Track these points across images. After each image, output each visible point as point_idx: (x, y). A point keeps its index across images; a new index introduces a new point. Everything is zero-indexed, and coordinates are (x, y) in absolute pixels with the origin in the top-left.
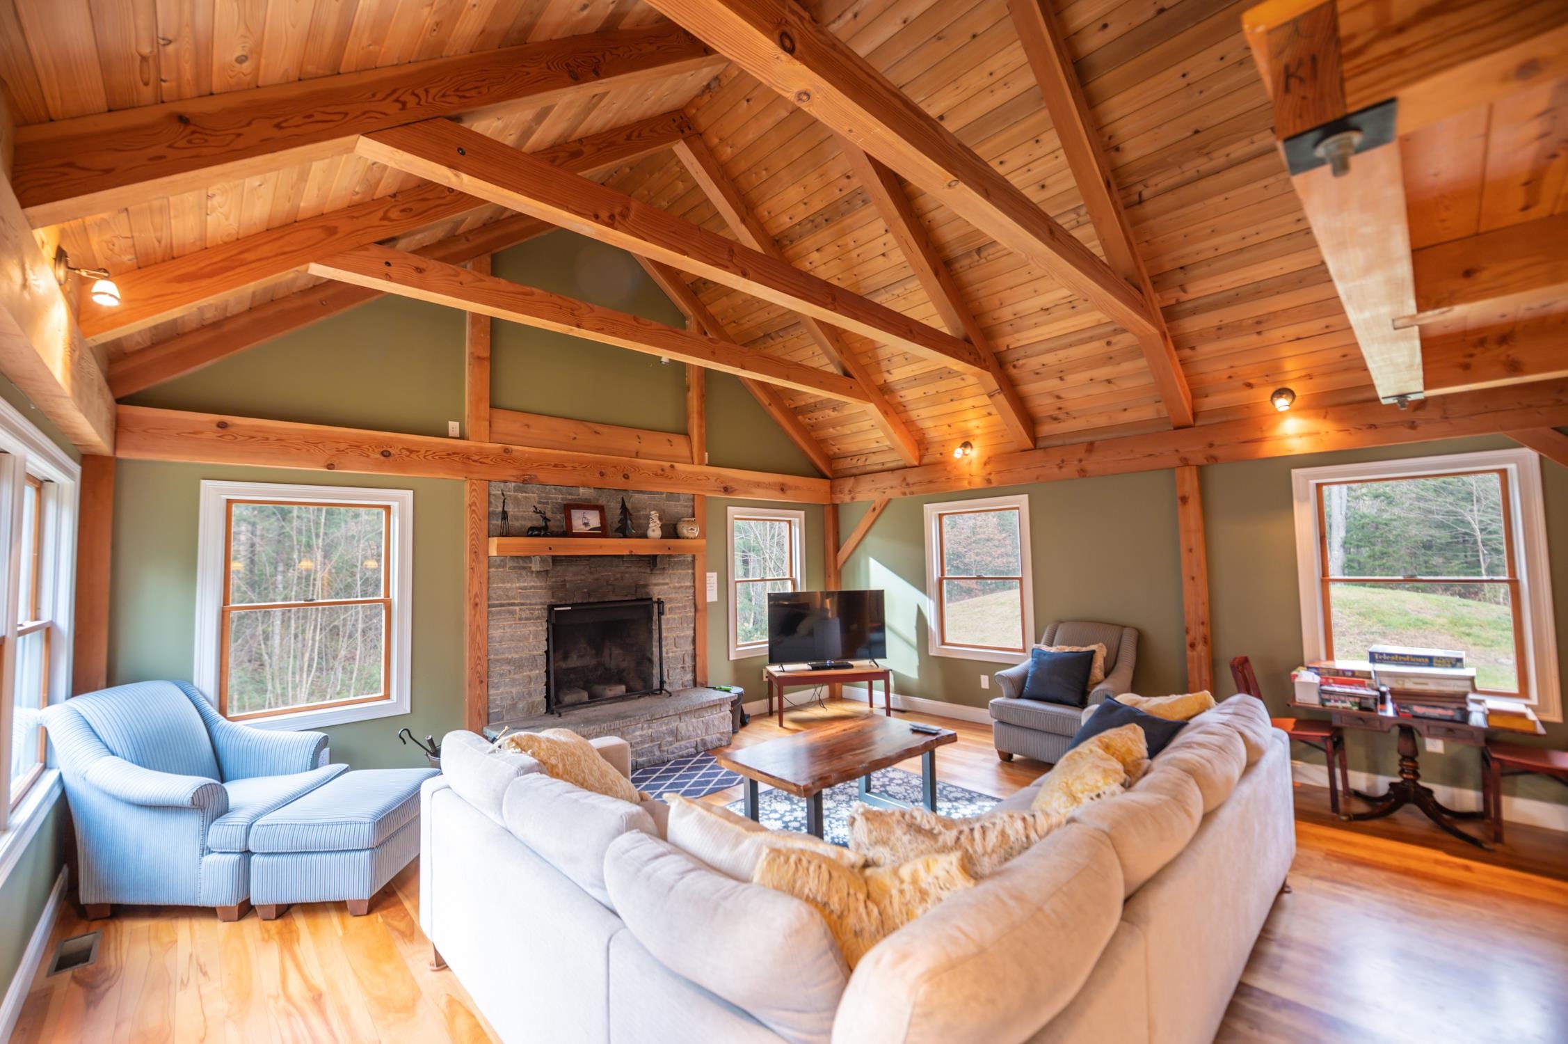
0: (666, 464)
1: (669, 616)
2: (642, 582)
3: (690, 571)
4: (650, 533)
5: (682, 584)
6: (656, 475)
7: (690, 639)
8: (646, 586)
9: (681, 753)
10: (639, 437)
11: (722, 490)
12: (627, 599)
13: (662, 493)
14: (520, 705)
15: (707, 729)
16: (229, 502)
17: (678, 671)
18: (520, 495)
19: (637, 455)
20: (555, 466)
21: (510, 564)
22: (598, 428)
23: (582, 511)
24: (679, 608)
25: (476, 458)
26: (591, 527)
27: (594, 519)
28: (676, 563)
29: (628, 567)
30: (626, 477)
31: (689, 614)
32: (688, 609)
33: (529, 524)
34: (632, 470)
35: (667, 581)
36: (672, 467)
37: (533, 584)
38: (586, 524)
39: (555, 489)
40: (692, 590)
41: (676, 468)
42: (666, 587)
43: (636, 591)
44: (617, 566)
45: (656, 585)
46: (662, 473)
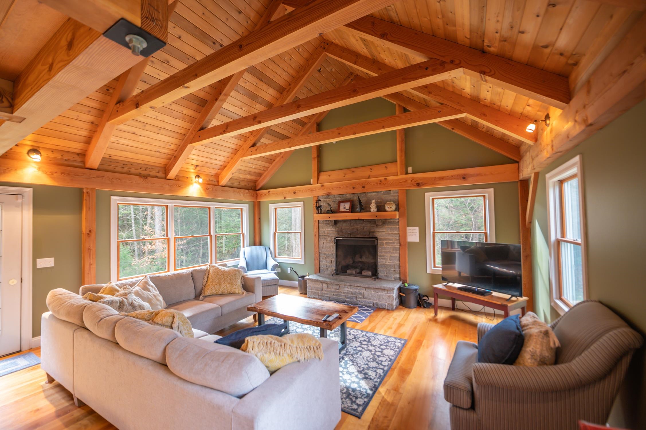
0: (383, 178)
1: (385, 246)
2: (372, 230)
3: (397, 226)
4: (372, 210)
5: (393, 232)
6: (377, 184)
7: (398, 258)
8: (374, 232)
9: (366, 304)
10: (371, 169)
11: (416, 185)
12: (365, 237)
13: (381, 192)
14: (329, 269)
15: (379, 299)
16: (276, 208)
17: (392, 271)
18: (328, 200)
19: (369, 177)
20: (337, 188)
21: (325, 222)
22: (354, 170)
23: (344, 203)
24: (391, 243)
25: (314, 190)
26: (346, 209)
27: (347, 206)
28: (389, 222)
29: (366, 224)
30: (364, 187)
31: (396, 246)
32: (396, 244)
33: (327, 209)
34: (366, 184)
35: (384, 230)
36: (386, 179)
37: (331, 229)
38: (344, 208)
39: (338, 196)
40: (398, 235)
41: (388, 179)
42: (384, 233)
43: (369, 234)
44: (361, 224)
45: (378, 232)
46: (380, 182)
